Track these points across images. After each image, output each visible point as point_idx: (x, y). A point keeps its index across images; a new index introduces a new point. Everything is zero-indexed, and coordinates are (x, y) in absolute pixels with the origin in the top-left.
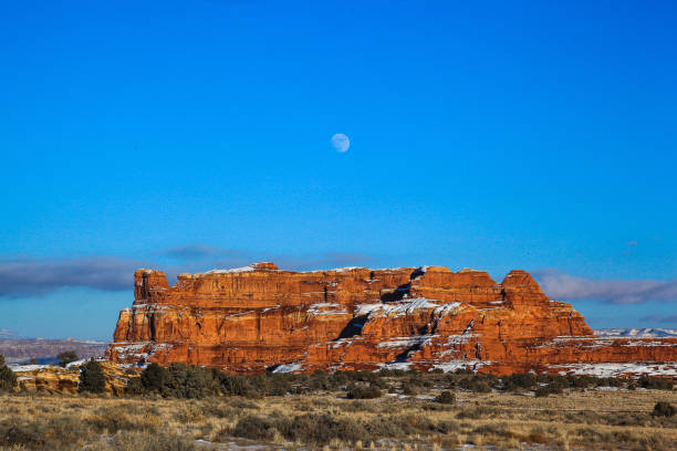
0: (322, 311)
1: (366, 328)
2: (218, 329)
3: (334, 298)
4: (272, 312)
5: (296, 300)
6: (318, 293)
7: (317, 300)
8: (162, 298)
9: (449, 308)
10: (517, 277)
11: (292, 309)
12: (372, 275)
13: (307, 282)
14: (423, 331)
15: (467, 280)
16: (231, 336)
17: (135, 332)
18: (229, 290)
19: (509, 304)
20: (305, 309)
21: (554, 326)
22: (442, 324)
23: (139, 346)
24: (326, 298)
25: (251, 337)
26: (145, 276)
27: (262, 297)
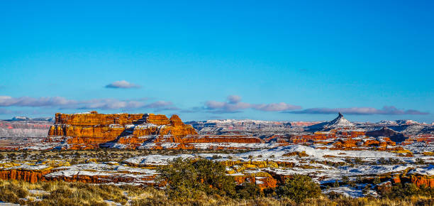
0: (114, 127)
1: (134, 132)
2: (81, 132)
3: (118, 123)
4: (97, 127)
5: (104, 123)
6: (112, 121)
7: (111, 123)
8: (66, 122)
9: (162, 127)
10: (175, 117)
11: (104, 126)
12: (129, 115)
13: (108, 117)
14: (154, 133)
15: (160, 117)
16: (85, 134)
17: (57, 133)
18: (83, 120)
19: (173, 126)
20: (108, 126)
21: (186, 132)
22: (161, 132)
23: (59, 137)
24: (115, 122)
25: (91, 135)
26: (59, 115)
27: (94, 122)
